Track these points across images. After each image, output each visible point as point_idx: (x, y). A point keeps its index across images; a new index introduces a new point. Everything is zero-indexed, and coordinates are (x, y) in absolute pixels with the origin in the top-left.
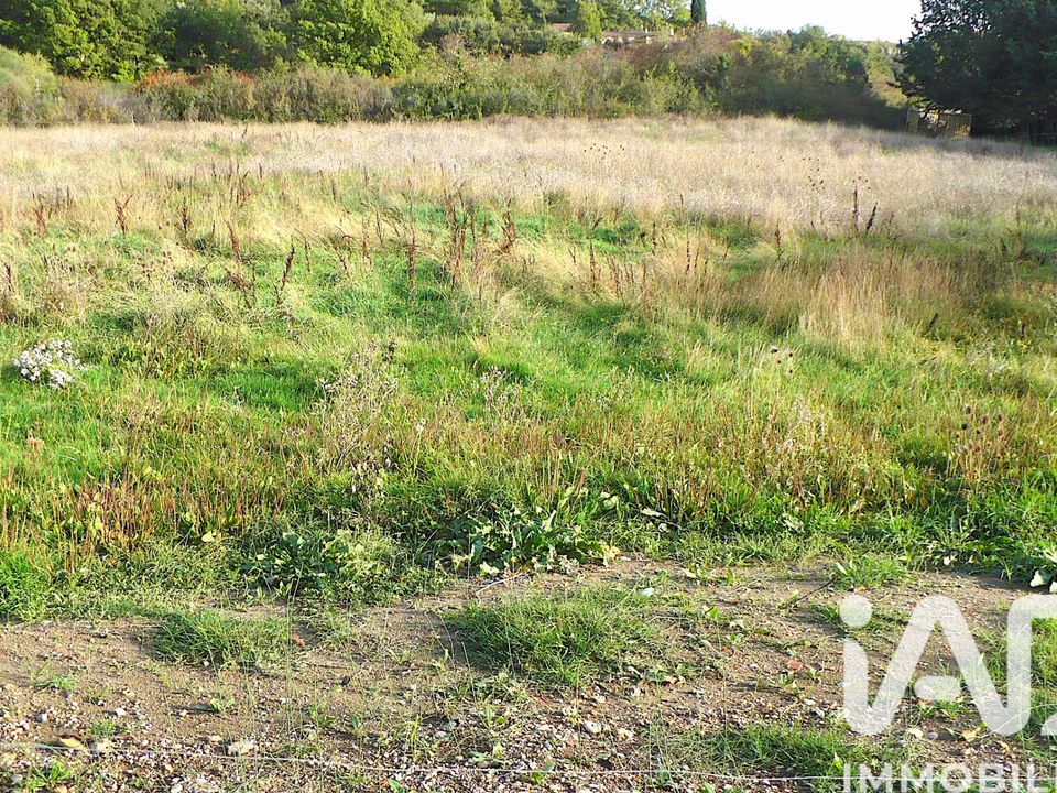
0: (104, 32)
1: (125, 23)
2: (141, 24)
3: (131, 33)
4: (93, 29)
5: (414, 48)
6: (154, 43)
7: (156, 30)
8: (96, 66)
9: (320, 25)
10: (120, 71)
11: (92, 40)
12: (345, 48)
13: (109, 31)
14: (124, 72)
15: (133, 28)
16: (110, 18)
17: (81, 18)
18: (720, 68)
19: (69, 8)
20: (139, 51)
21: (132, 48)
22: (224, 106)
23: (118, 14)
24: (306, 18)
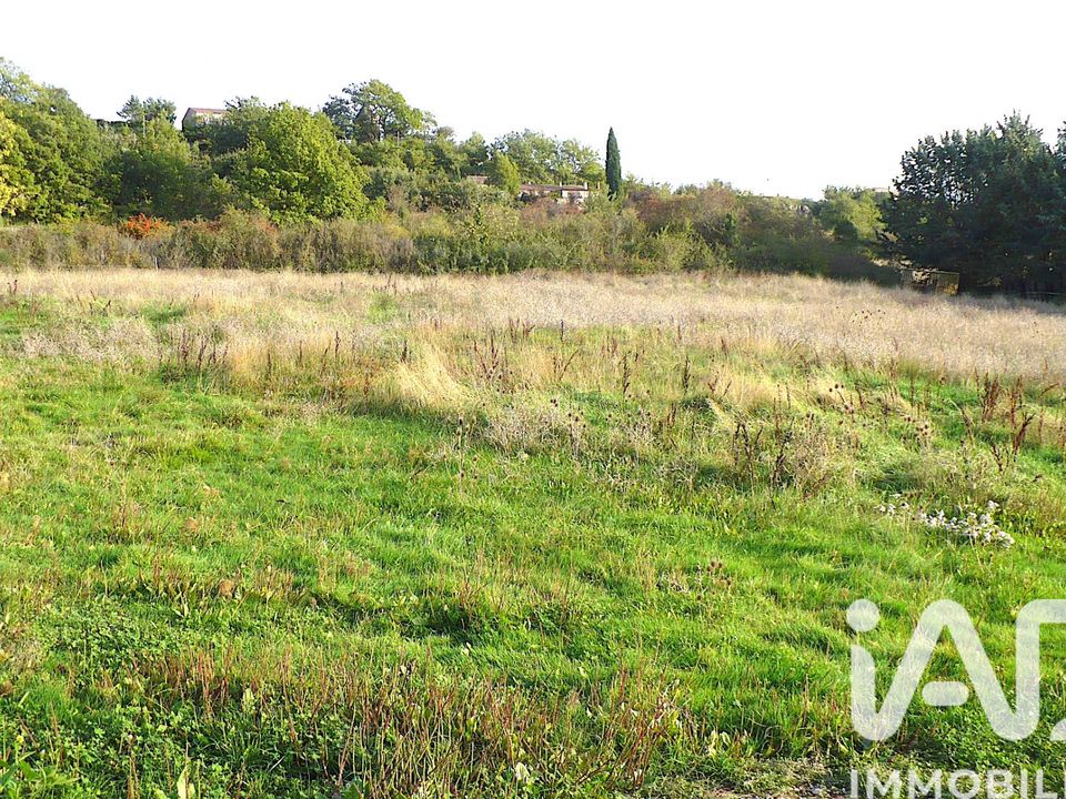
0: (52, 174)
1: (71, 166)
2: (88, 167)
3: (77, 176)
4: (40, 170)
5: (362, 199)
6: (100, 186)
7: (102, 174)
8: (42, 207)
9: (274, 173)
10: (66, 214)
11: (38, 181)
12: (298, 197)
13: (56, 174)
14: (70, 215)
15: (79, 171)
16: (57, 159)
17: (29, 159)
18: (728, 227)
19: (17, 148)
20: (85, 194)
21: (79, 191)
22: (248, 254)
23: (64, 156)
24: (260, 166)
